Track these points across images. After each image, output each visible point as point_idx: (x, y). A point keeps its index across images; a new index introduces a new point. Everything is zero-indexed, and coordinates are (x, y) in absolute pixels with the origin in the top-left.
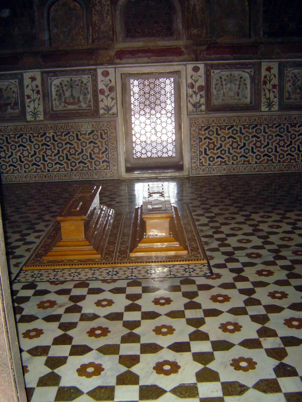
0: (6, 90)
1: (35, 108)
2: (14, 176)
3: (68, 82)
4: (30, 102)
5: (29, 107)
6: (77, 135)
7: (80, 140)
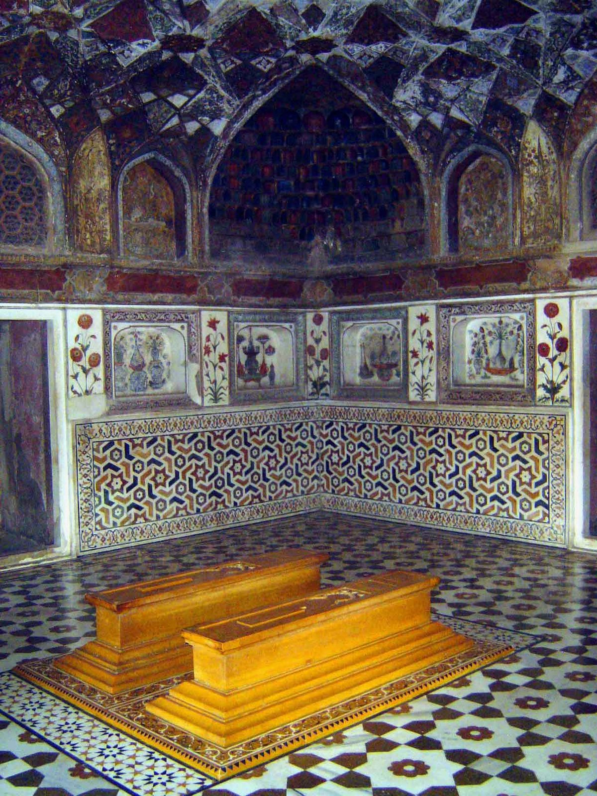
0: (391, 338)
1: (423, 377)
2: (382, 506)
3: (494, 326)
4: (416, 364)
5: (414, 373)
6: (492, 439)
7: (496, 450)
